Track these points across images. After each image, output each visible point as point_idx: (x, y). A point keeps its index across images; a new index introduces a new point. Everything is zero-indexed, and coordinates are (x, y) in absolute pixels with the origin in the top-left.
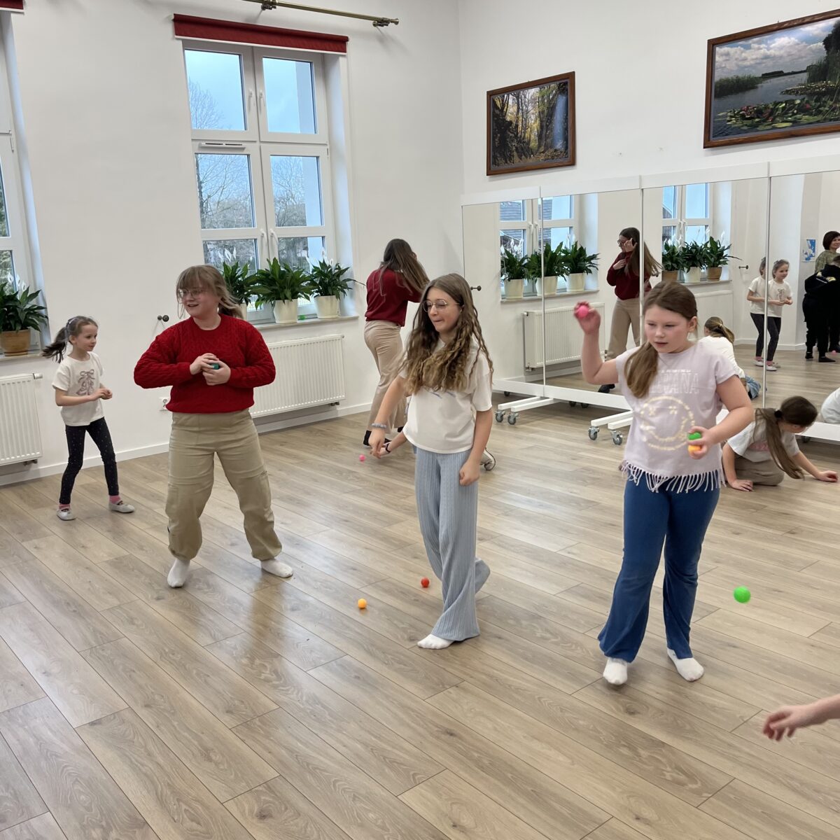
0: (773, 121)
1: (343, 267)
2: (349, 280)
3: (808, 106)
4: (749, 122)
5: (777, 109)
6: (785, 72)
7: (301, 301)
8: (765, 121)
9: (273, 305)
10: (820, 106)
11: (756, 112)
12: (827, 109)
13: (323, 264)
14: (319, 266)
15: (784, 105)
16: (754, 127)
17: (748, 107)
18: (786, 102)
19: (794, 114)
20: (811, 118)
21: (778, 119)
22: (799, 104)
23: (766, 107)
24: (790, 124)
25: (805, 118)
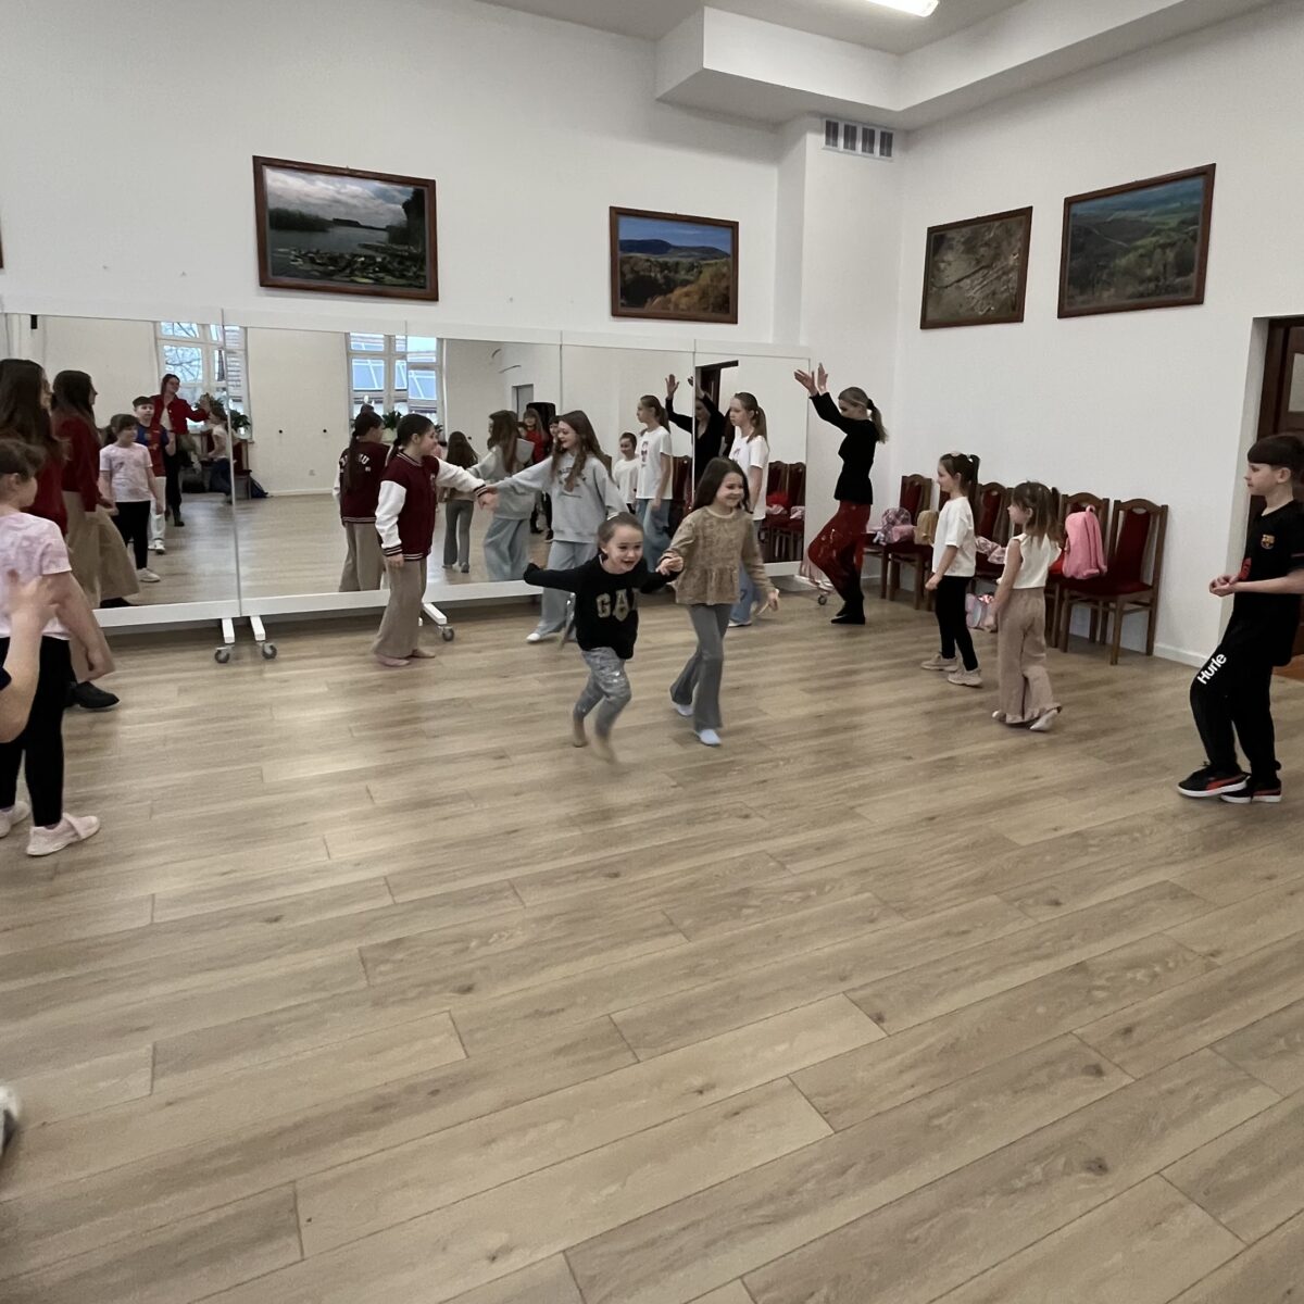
3: (390, 266)
5: (356, 262)
6: (362, 223)
8: (340, 271)
11: (330, 259)
12: (411, 274)
15: (363, 259)
16: (328, 275)
17: (318, 252)
18: (365, 257)
20: (394, 279)
21: (357, 273)
24: (371, 281)
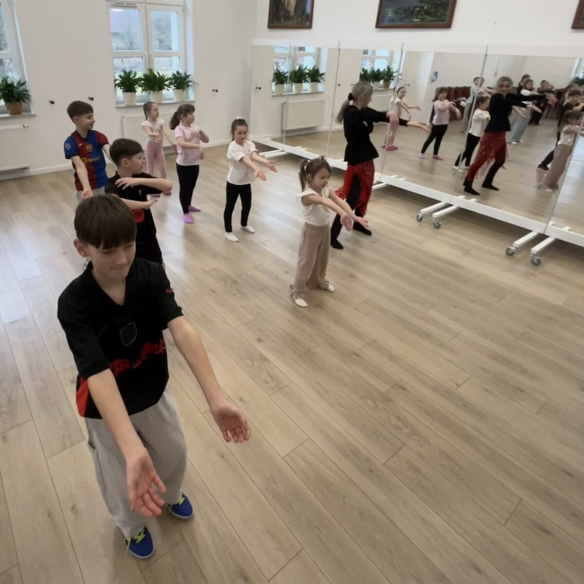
0: (412, 18)
1: (188, 74)
2: (190, 81)
4: (399, 16)
5: (415, 11)
7: (164, 91)
9: (150, 93)
10: (436, 12)
13: (178, 72)
14: (176, 74)
19: (422, 14)
22: (426, 10)
23: (409, 8)
25: (428, 18)
